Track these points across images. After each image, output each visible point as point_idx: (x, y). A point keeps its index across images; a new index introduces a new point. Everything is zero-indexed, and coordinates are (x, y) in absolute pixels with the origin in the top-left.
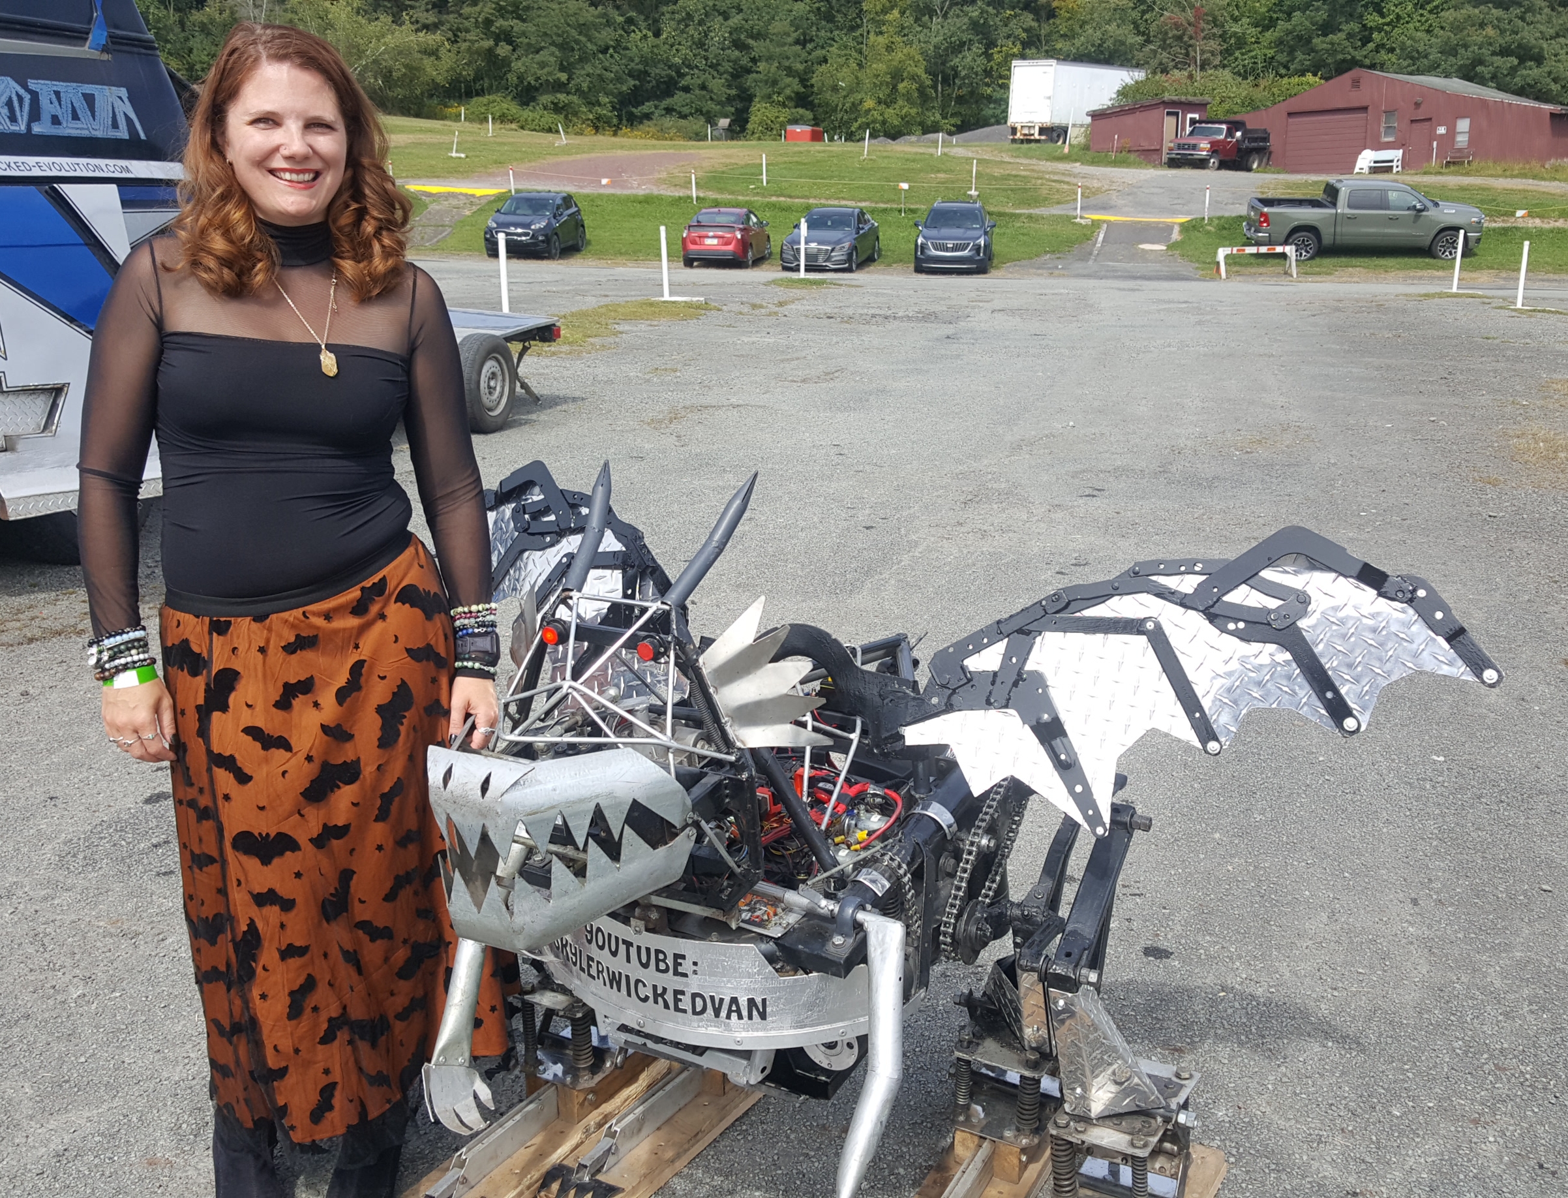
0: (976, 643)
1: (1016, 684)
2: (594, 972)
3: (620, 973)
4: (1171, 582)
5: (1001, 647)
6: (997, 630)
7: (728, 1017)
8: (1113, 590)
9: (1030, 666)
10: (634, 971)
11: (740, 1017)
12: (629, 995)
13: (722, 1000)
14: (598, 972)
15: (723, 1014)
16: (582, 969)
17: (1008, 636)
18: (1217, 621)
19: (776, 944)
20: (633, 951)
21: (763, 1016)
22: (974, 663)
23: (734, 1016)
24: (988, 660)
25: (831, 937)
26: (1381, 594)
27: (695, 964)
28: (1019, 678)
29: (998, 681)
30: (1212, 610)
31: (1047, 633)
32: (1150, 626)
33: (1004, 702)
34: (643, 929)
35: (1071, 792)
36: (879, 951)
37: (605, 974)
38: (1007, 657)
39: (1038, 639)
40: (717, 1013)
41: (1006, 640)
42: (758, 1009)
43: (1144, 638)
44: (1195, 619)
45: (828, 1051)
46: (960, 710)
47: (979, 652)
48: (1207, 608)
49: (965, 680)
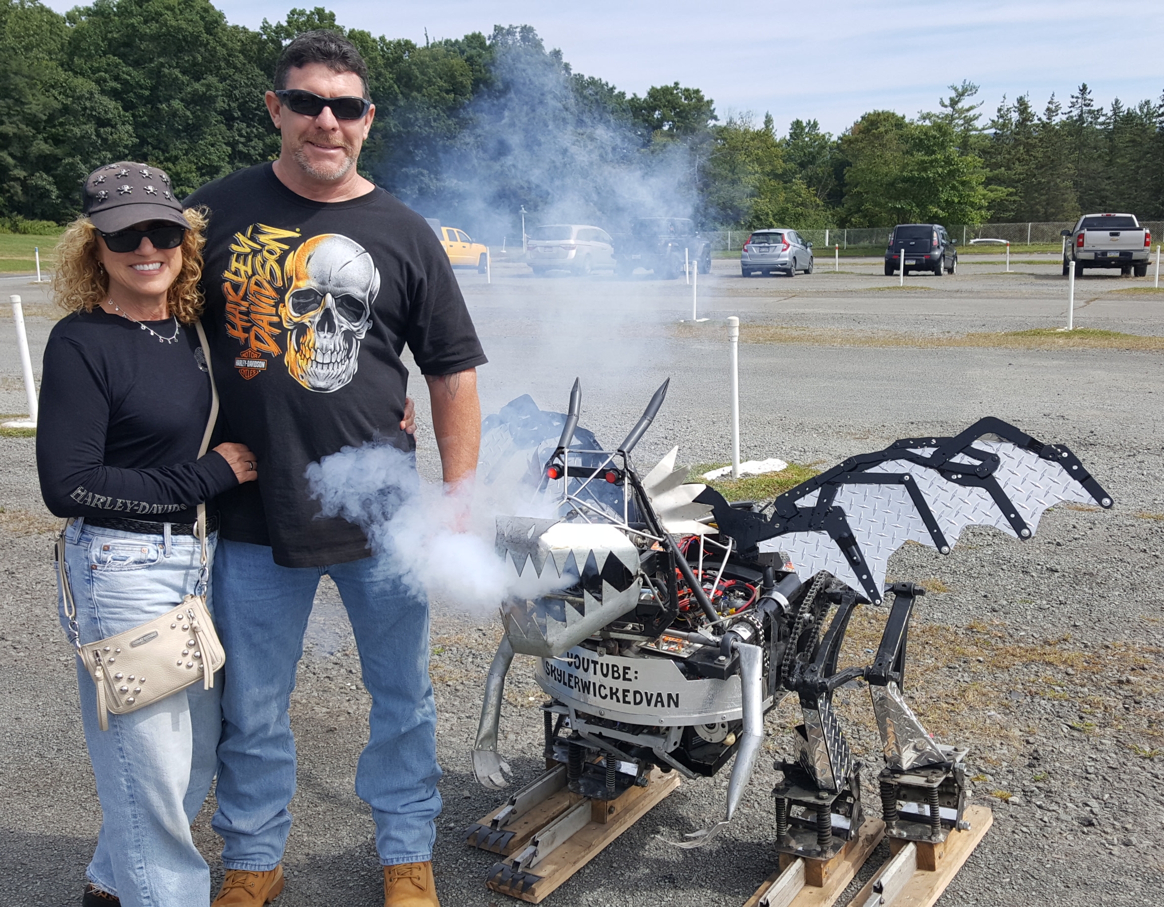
0: (803, 489)
1: (826, 515)
2: (572, 684)
3: (590, 682)
4: (918, 451)
5: (817, 493)
6: (815, 483)
7: (656, 706)
8: (882, 458)
9: (835, 504)
10: (598, 679)
11: (663, 706)
12: (595, 695)
13: (652, 695)
14: (576, 683)
15: (653, 703)
16: (565, 683)
17: (820, 486)
18: (945, 474)
19: (684, 662)
20: (598, 667)
21: (677, 705)
22: (801, 503)
23: (659, 704)
24: (809, 501)
25: (717, 656)
26: (1042, 456)
27: (636, 672)
28: (829, 511)
29: (817, 512)
30: (942, 468)
32: (907, 478)
33: (818, 525)
34: (604, 652)
35: (860, 579)
36: (748, 664)
37: (580, 683)
38: (820, 498)
39: (840, 489)
40: (649, 704)
41: (819, 489)
42: (674, 701)
43: (903, 486)
44: (933, 474)
45: (710, 731)
46: (792, 531)
47: (804, 496)
48: (940, 466)
49: (796, 513)
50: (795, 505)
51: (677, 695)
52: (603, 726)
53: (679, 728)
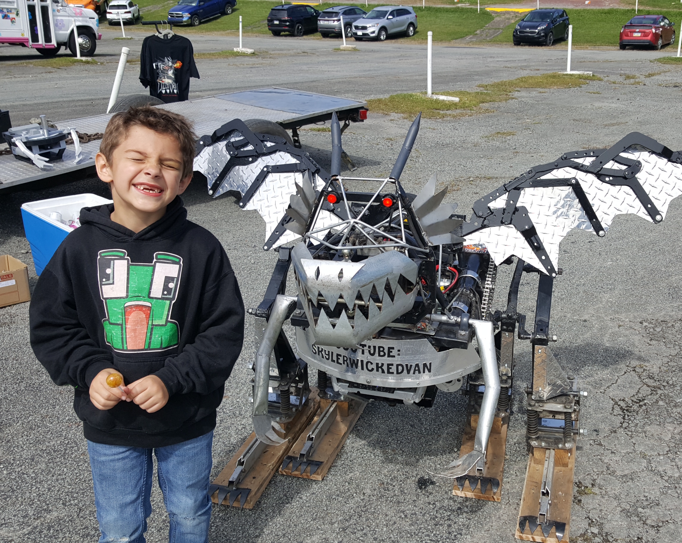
1: (514, 213)
2: (341, 361)
3: (358, 360)
5: (505, 196)
7: (414, 373)
11: (419, 372)
12: (362, 369)
13: (411, 366)
14: (344, 361)
15: (412, 371)
19: (433, 339)
21: (429, 371)
22: (493, 205)
23: (417, 372)
26: (669, 160)
27: (399, 351)
31: (526, 189)
32: (573, 181)
34: (372, 337)
35: (541, 260)
37: (348, 361)
39: (522, 192)
40: (408, 372)
42: (427, 368)
44: (591, 178)
45: (448, 385)
46: (489, 227)
47: (494, 200)
48: (598, 172)
49: (490, 213)
50: (489, 208)
51: (430, 364)
52: (364, 388)
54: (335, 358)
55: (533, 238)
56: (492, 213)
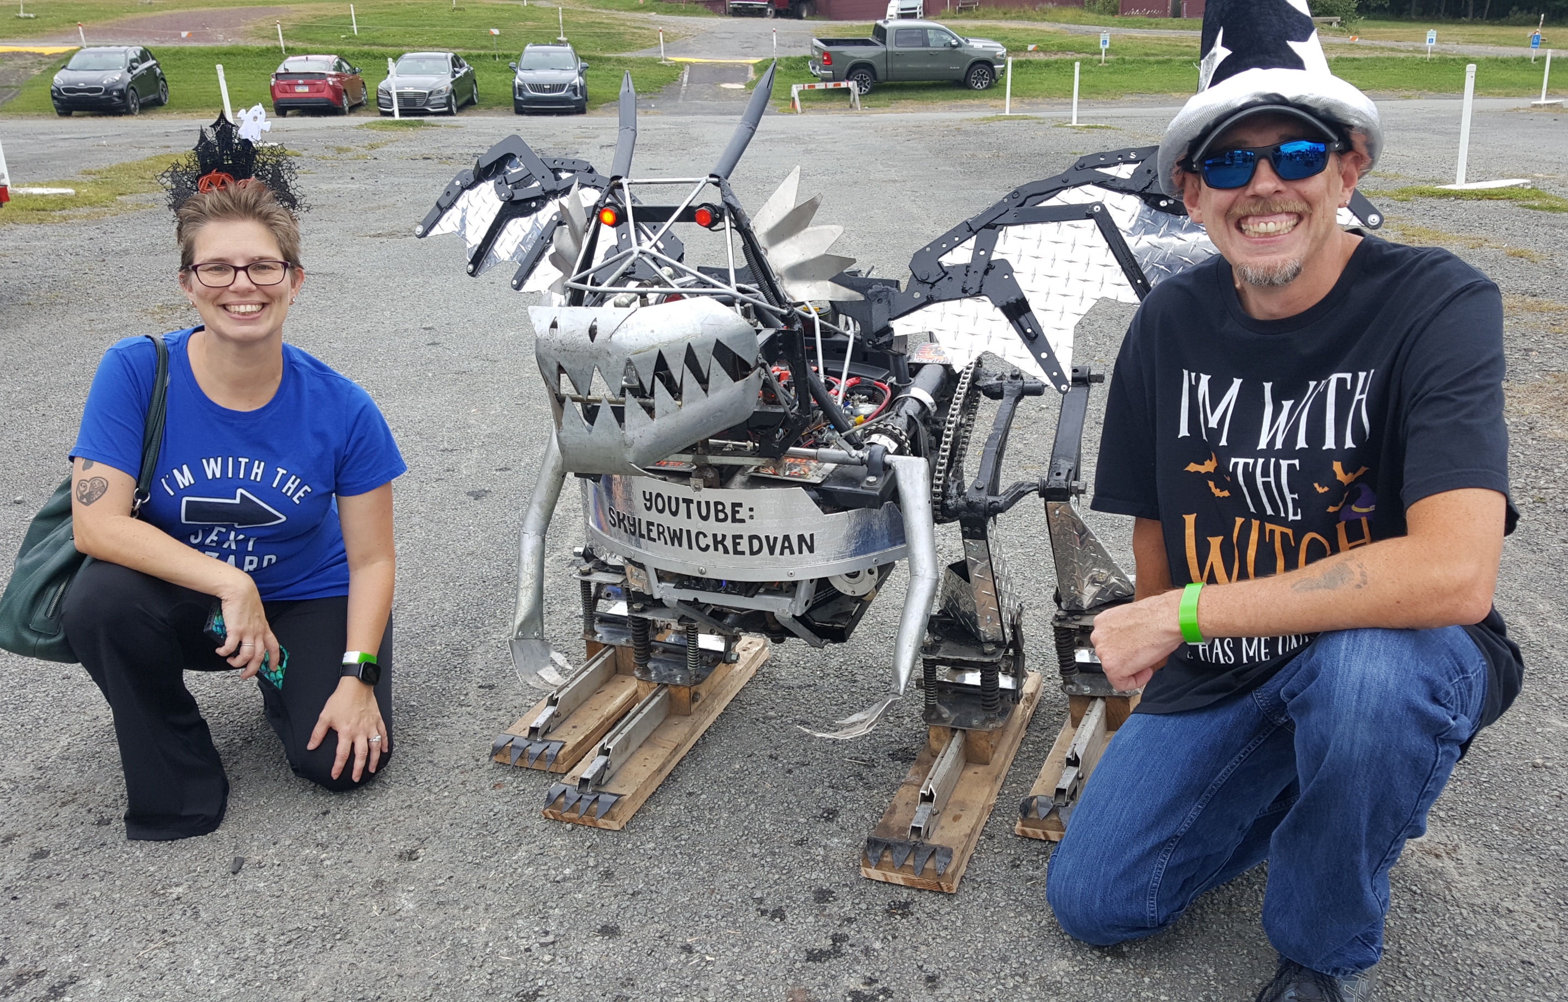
0: (949, 241)
1: (986, 272)
2: (654, 535)
3: (681, 531)
4: (1111, 171)
5: (971, 243)
6: (968, 229)
7: (782, 553)
8: (1065, 183)
9: (995, 256)
10: (695, 524)
11: (792, 552)
12: (690, 547)
13: (775, 539)
14: (659, 533)
15: (777, 551)
16: (642, 536)
17: (975, 233)
18: (1152, 199)
19: (817, 491)
20: (693, 507)
21: (811, 550)
22: (948, 260)
23: (787, 551)
24: (961, 255)
25: (864, 478)
27: (751, 510)
28: (990, 267)
29: (972, 270)
30: (1147, 191)
31: (1008, 228)
32: (1097, 209)
33: (976, 289)
34: (702, 485)
35: (1039, 359)
36: (909, 482)
37: (666, 534)
38: (977, 249)
39: (1001, 234)
40: (772, 551)
41: (974, 238)
42: (805, 542)
43: (1092, 222)
44: (1131, 201)
45: (852, 580)
46: (939, 301)
47: (951, 250)
48: (1143, 190)
49: (943, 274)
50: (939, 264)
51: (812, 536)
52: (703, 589)
53: (812, 581)
54: (644, 532)
55: (1022, 319)
56: (946, 274)
